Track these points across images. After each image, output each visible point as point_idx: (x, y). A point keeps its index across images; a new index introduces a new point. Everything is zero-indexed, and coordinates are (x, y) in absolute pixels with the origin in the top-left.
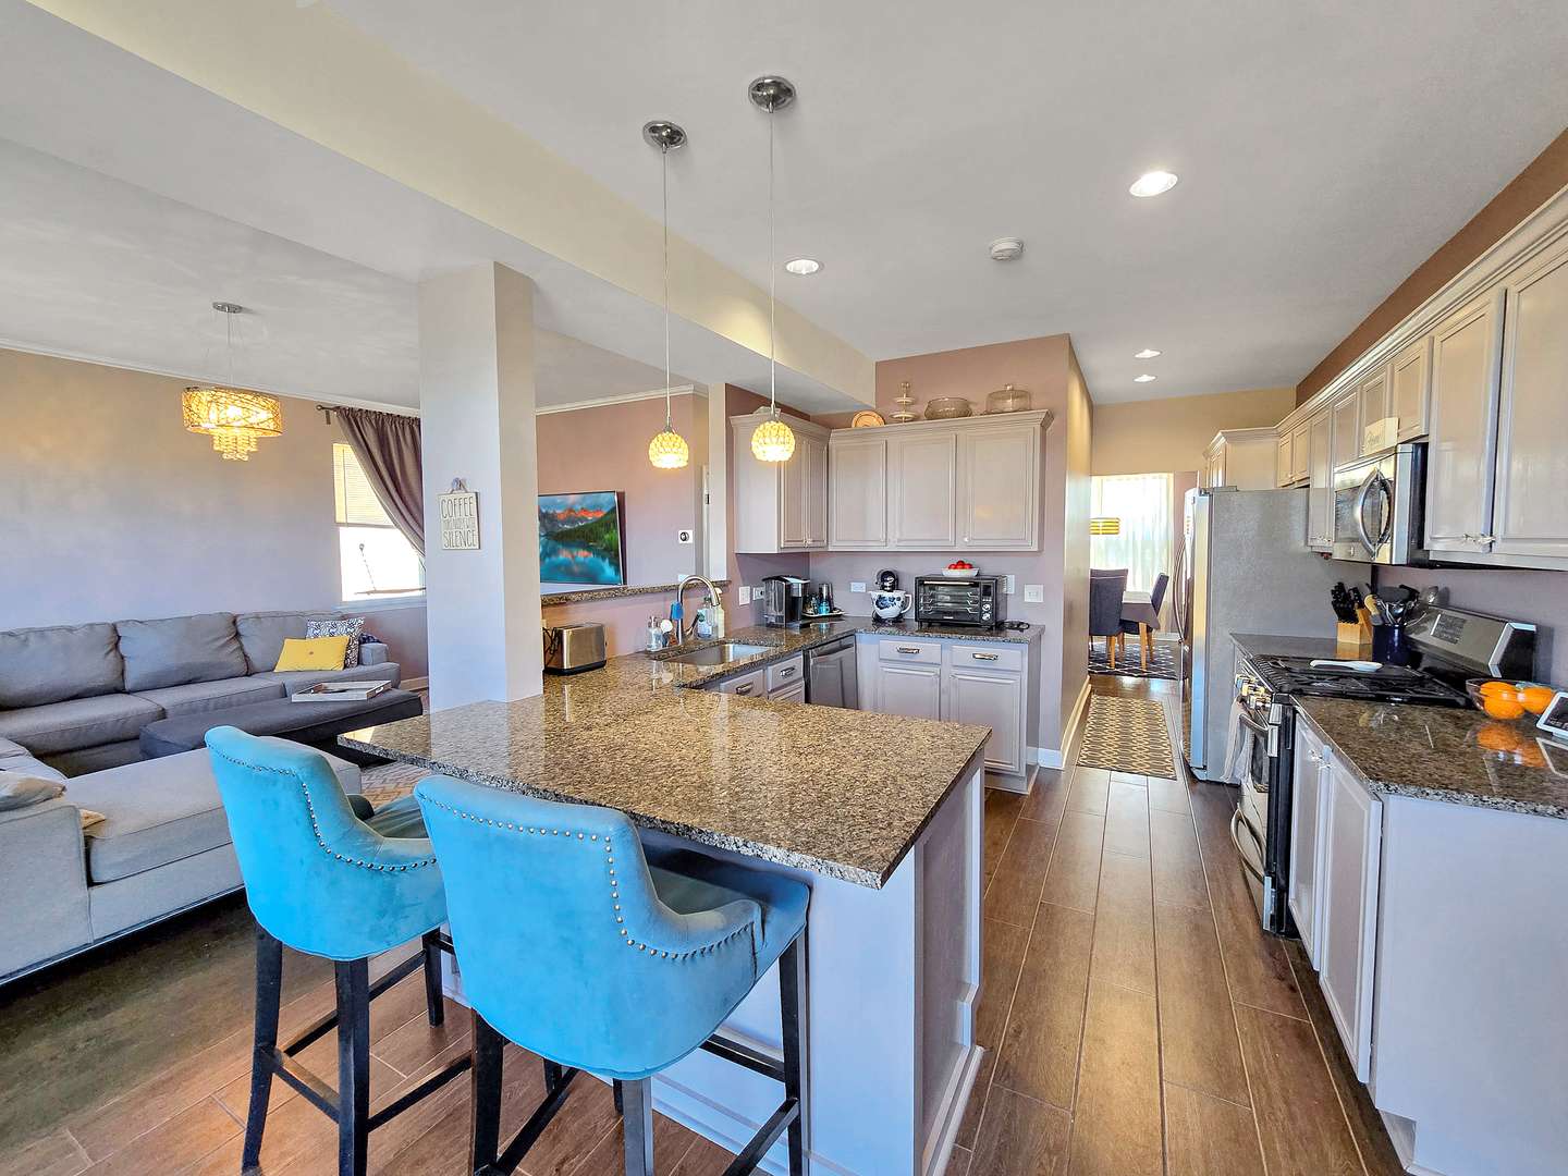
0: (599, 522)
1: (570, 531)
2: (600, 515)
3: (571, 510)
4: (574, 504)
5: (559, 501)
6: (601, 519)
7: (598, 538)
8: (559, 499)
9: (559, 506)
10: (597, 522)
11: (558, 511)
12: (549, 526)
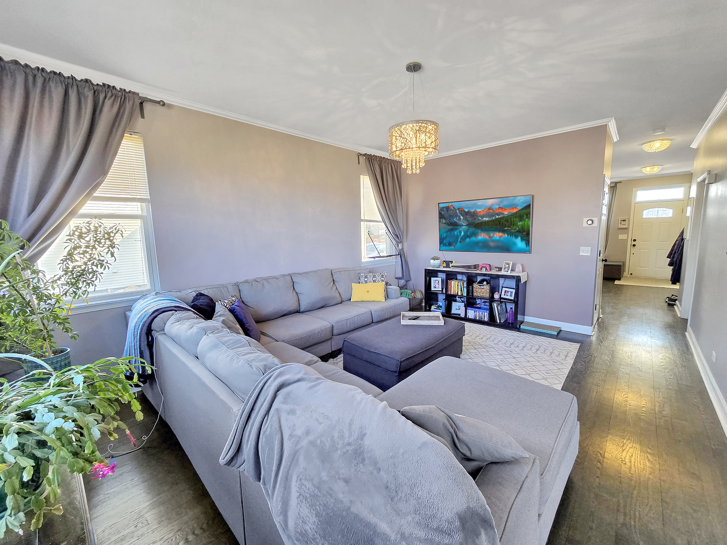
0: (514, 215)
1: (488, 221)
2: (515, 211)
3: (490, 209)
4: (492, 205)
5: (479, 204)
6: (516, 213)
7: (513, 224)
8: (480, 203)
9: (479, 207)
10: (512, 215)
11: (478, 210)
12: (470, 219)
